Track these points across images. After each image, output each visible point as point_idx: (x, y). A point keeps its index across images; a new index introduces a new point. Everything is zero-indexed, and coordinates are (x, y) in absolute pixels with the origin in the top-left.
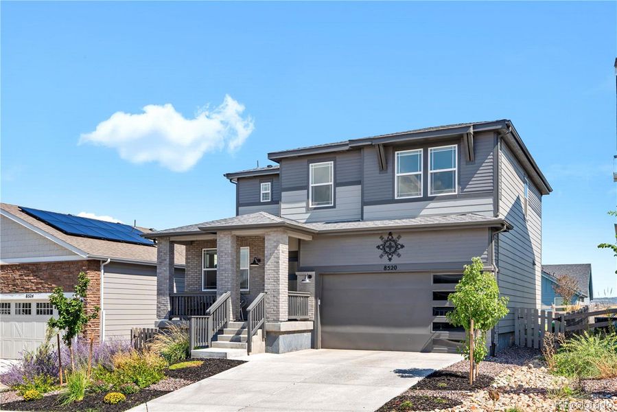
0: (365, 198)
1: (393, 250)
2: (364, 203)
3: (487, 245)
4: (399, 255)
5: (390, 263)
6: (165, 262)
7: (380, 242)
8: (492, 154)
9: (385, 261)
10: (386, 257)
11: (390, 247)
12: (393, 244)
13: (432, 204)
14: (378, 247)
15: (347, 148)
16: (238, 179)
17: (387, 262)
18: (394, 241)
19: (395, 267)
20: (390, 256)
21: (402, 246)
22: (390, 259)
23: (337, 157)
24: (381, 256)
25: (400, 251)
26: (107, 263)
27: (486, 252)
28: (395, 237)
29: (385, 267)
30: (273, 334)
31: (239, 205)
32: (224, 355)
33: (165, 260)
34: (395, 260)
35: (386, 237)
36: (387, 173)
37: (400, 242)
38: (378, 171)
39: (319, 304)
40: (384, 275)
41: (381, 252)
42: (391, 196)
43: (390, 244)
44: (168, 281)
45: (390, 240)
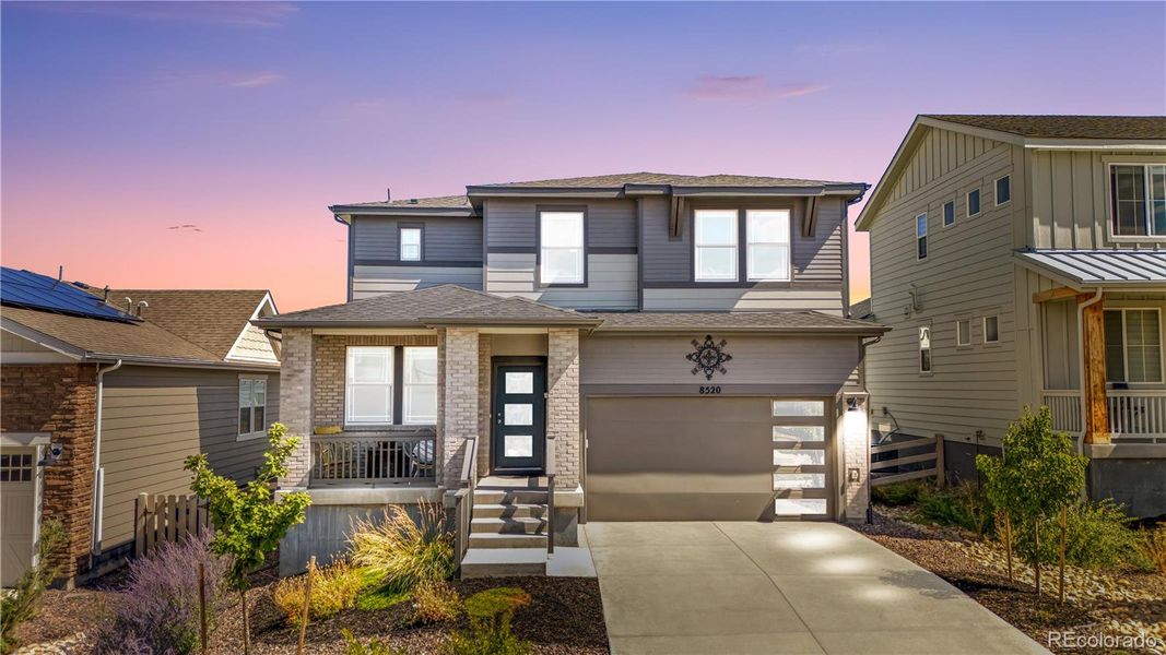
0: (645, 276)
1: (713, 362)
2: (642, 284)
3: (857, 360)
4: (723, 371)
5: (709, 382)
6: (301, 375)
7: (692, 350)
8: (838, 228)
9: (701, 379)
10: (702, 373)
11: (709, 358)
12: (713, 353)
13: (750, 294)
14: (689, 357)
15: (615, 194)
16: (354, 218)
17: (704, 381)
18: (715, 348)
19: (717, 389)
20: (709, 372)
21: (729, 358)
22: (709, 377)
23: (590, 206)
24: (695, 372)
25: (725, 365)
26: (115, 367)
27: (856, 372)
28: (717, 342)
29: (702, 389)
30: (564, 512)
31: (353, 262)
32: (538, 568)
33: (302, 371)
34: (718, 378)
35: (701, 342)
36: (681, 240)
37: (725, 350)
38: (667, 237)
39: (587, 446)
40: (698, 401)
41: (693, 365)
42: (688, 276)
43: (709, 353)
44: (308, 412)
45: (709, 346)
